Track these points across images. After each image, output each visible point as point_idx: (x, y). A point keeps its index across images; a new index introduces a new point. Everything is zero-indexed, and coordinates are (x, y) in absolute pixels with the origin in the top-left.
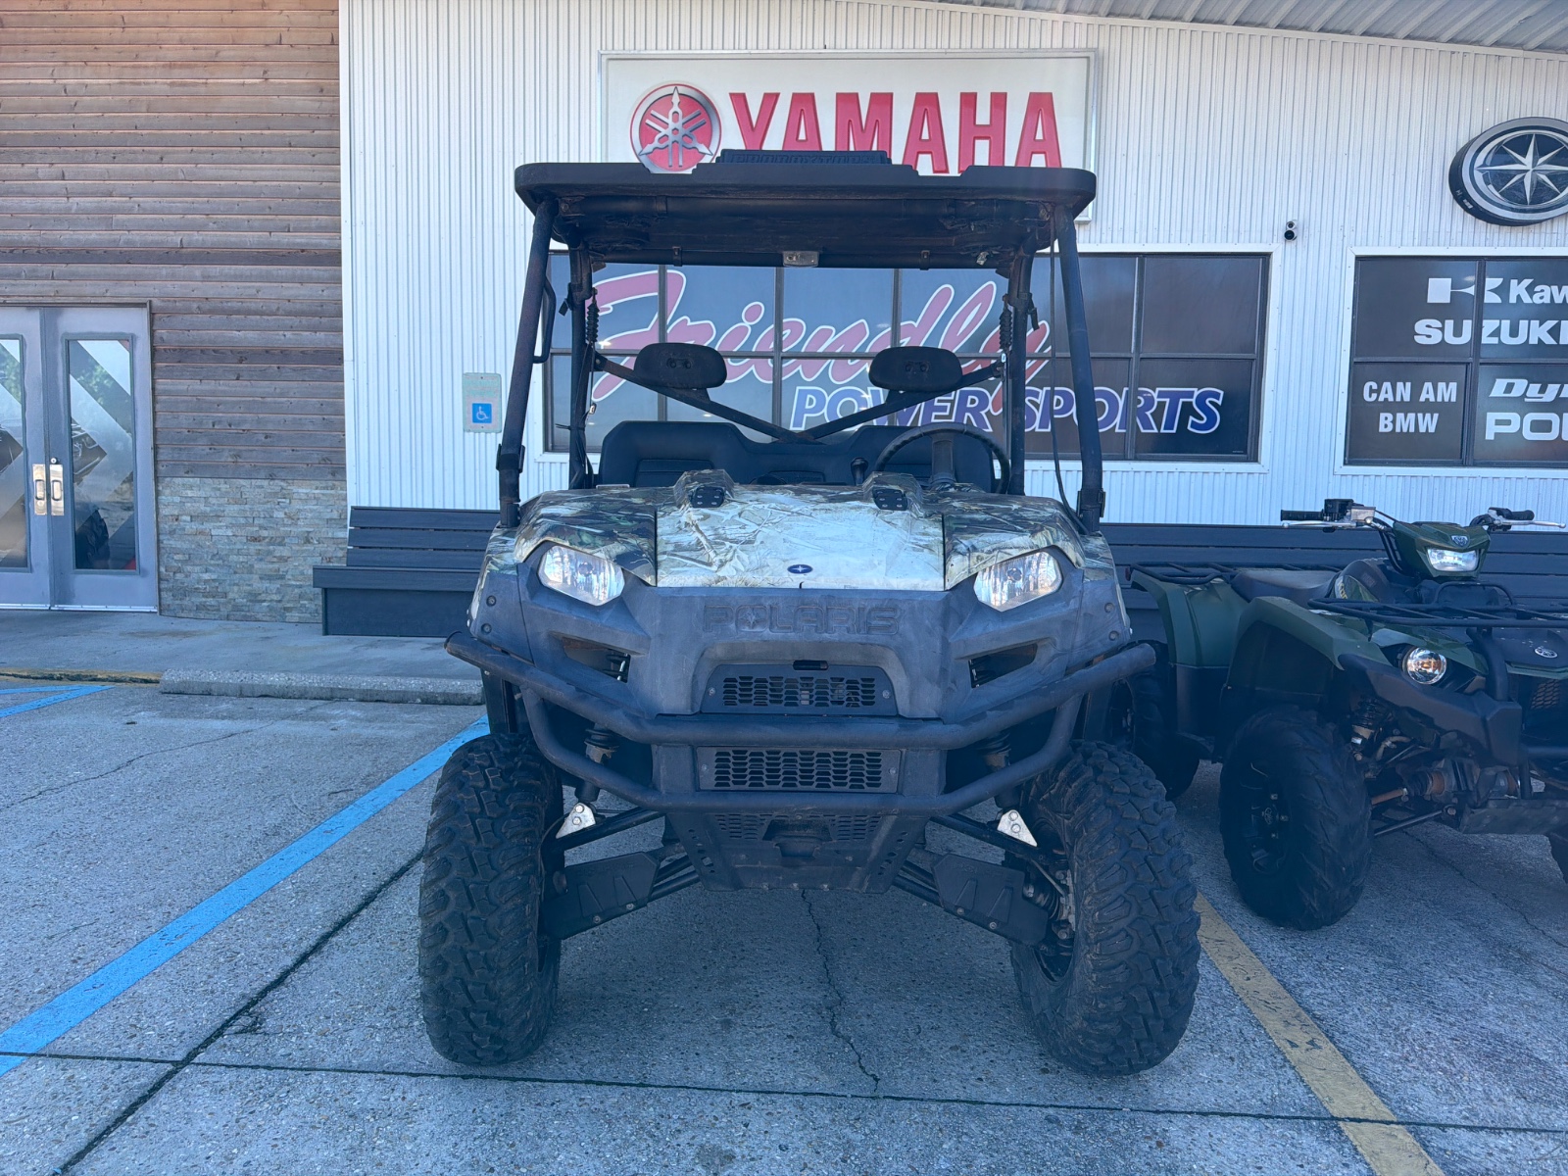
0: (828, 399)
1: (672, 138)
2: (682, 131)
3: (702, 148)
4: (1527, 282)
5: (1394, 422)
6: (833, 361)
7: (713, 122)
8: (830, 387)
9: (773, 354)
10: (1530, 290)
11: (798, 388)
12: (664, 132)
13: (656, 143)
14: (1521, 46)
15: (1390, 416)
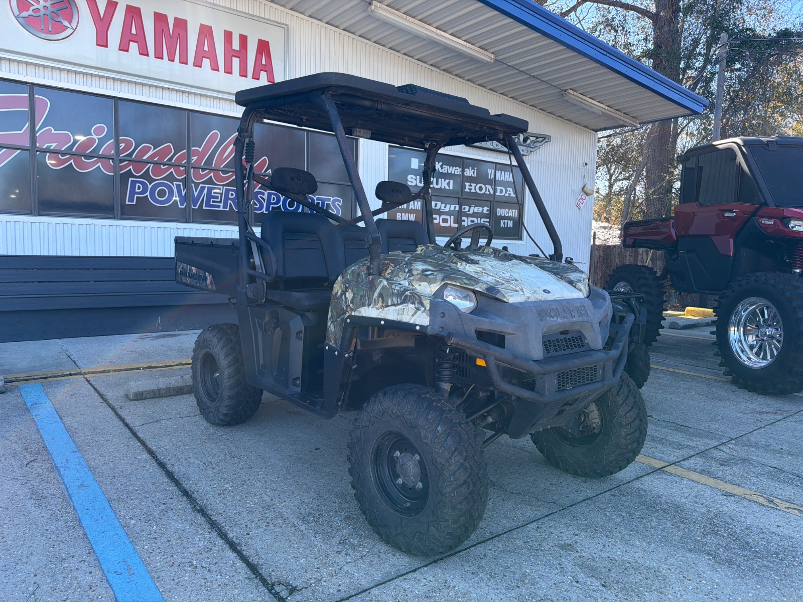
0: (150, 187)
1: (43, 11)
2: (51, 9)
3: (66, 23)
4: (441, 163)
5: (401, 217)
6: (152, 165)
7: (73, 8)
8: (151, 180)
9: (114, 157)
10: (441, 166)
11: (130, 179)
12: (36, 6)
13: (30, 12)
14: (438, 67)
15: (400, 214)
